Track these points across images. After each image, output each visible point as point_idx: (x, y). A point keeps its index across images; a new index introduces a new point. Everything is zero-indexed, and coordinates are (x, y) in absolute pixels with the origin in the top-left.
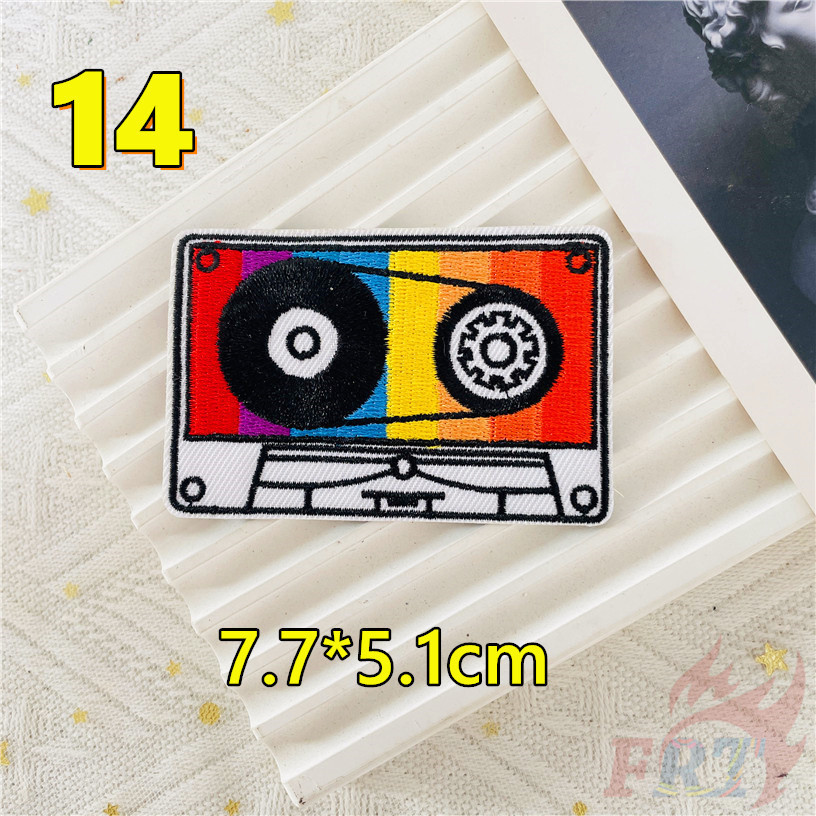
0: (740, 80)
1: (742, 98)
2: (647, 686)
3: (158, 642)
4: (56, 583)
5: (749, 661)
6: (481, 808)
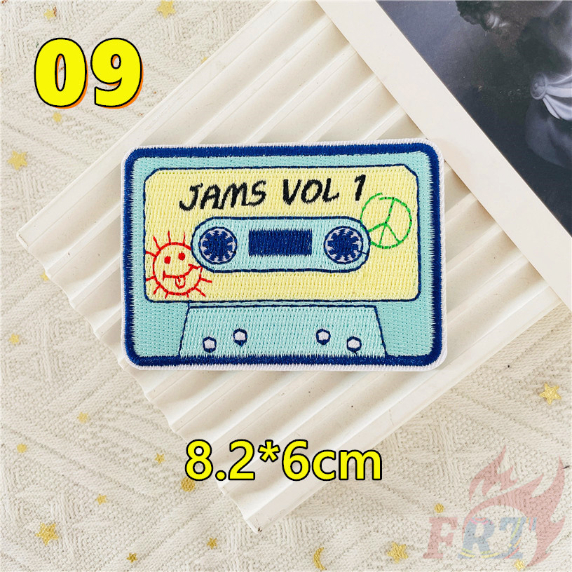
0: (479, 16)
1: (481, 27)
2: (472, 423)
3: (147, 443)
4: (72, 414)
5: (535, 397)
6: (375, 518)
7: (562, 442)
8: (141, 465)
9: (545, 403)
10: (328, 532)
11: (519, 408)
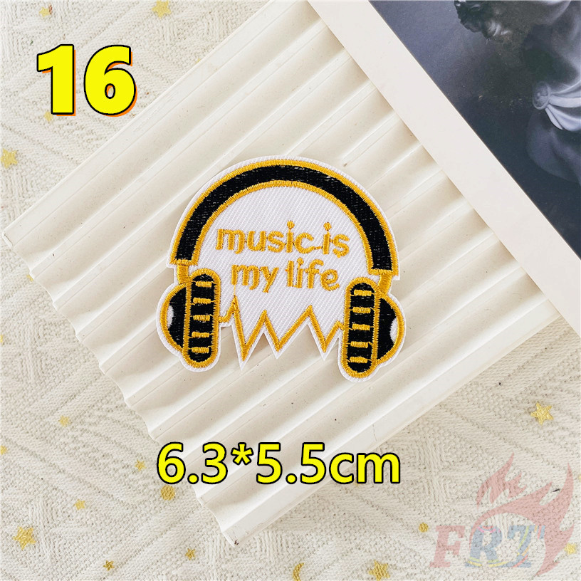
0: (480, 23)
1: (483, 35)
2: (460, 441)
3: (127, 449)
4: (53, 417)
5: (526, 417)
6: (357, 535)
7: (552, 464)
8: (121, 471)
9: (536, 423)
10: (308, 548)
11: (509, 427)
